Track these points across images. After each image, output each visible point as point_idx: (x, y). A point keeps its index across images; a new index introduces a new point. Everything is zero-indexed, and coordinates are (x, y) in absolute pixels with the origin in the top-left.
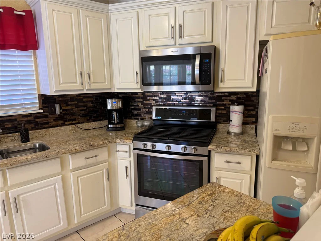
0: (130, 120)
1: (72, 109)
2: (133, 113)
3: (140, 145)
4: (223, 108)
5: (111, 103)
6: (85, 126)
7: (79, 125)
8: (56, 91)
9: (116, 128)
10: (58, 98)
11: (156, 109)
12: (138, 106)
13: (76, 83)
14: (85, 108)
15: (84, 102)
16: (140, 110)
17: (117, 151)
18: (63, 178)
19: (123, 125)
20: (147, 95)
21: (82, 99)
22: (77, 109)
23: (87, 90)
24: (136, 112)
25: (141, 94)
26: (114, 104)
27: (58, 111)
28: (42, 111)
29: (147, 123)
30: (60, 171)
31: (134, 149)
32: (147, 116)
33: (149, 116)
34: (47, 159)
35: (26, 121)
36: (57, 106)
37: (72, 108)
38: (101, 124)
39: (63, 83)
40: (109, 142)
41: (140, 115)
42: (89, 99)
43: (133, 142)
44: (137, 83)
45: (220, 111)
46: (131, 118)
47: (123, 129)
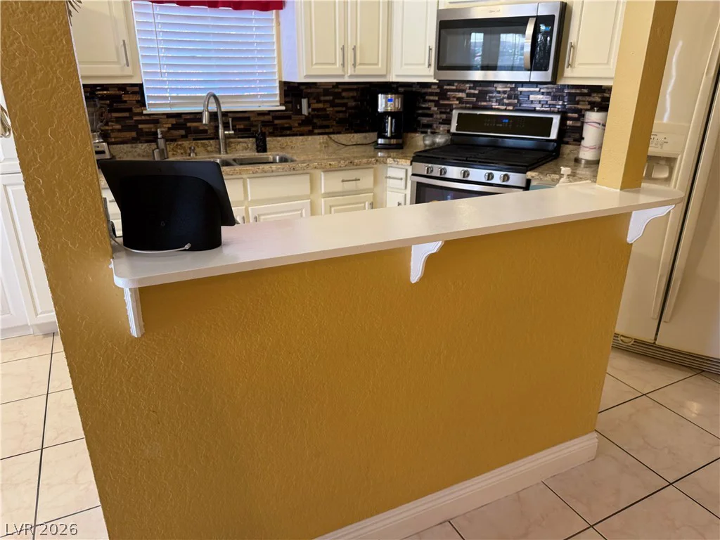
0: (413, 135)
1: (324, 109)
2: (419, 121)
3: (422, 168)
4: (576, 115)
5: (384, 100)
6: (343, 138)
7: (334, 137)
8: (307, 76)
9: (390, 145)
10: (306, 88)
11: (459, 114)
12: (429, 109)
13: (334, 64)
14: (344, 109)
15: (343, 98)
16: (431, 116)
17: (387, 177)
18: (312, 203)
19: (400, 141)
20: (446, 89)
21: (340, 93)
22: (331, 109)
23: (351, 76)
24: (425, 120)
25: (436, 87)
26: (389, 103)
27: (305, 111)
28: (283, 108)
29: (440, 140)
30: (308, 192)
31: (413, 175)
32: (442, 128)
33: (446, 127)
34: (295, 172)
35: (263, 122)
36: (304, 102)
37: (325, 106)
38: (366, 138)
39: (316, 64)
40: (377, 161)
41: (430, 126)
42: (351, 94)
43: (411, 164)
44: (429, 65)
45: (569, 123)
46: (415, 131)
47: (399, 147)
